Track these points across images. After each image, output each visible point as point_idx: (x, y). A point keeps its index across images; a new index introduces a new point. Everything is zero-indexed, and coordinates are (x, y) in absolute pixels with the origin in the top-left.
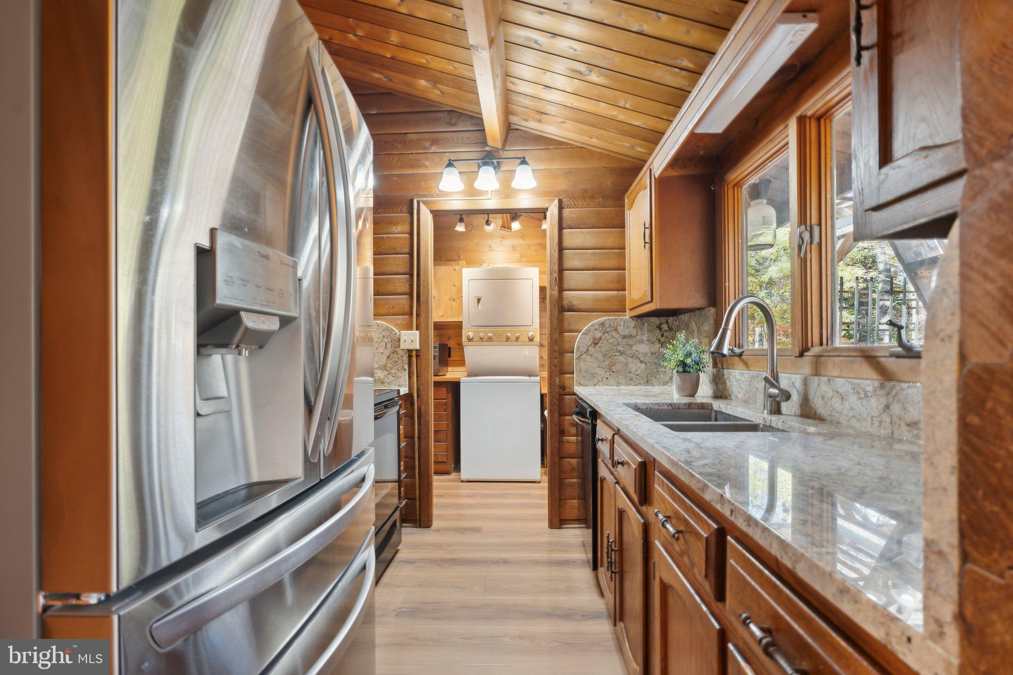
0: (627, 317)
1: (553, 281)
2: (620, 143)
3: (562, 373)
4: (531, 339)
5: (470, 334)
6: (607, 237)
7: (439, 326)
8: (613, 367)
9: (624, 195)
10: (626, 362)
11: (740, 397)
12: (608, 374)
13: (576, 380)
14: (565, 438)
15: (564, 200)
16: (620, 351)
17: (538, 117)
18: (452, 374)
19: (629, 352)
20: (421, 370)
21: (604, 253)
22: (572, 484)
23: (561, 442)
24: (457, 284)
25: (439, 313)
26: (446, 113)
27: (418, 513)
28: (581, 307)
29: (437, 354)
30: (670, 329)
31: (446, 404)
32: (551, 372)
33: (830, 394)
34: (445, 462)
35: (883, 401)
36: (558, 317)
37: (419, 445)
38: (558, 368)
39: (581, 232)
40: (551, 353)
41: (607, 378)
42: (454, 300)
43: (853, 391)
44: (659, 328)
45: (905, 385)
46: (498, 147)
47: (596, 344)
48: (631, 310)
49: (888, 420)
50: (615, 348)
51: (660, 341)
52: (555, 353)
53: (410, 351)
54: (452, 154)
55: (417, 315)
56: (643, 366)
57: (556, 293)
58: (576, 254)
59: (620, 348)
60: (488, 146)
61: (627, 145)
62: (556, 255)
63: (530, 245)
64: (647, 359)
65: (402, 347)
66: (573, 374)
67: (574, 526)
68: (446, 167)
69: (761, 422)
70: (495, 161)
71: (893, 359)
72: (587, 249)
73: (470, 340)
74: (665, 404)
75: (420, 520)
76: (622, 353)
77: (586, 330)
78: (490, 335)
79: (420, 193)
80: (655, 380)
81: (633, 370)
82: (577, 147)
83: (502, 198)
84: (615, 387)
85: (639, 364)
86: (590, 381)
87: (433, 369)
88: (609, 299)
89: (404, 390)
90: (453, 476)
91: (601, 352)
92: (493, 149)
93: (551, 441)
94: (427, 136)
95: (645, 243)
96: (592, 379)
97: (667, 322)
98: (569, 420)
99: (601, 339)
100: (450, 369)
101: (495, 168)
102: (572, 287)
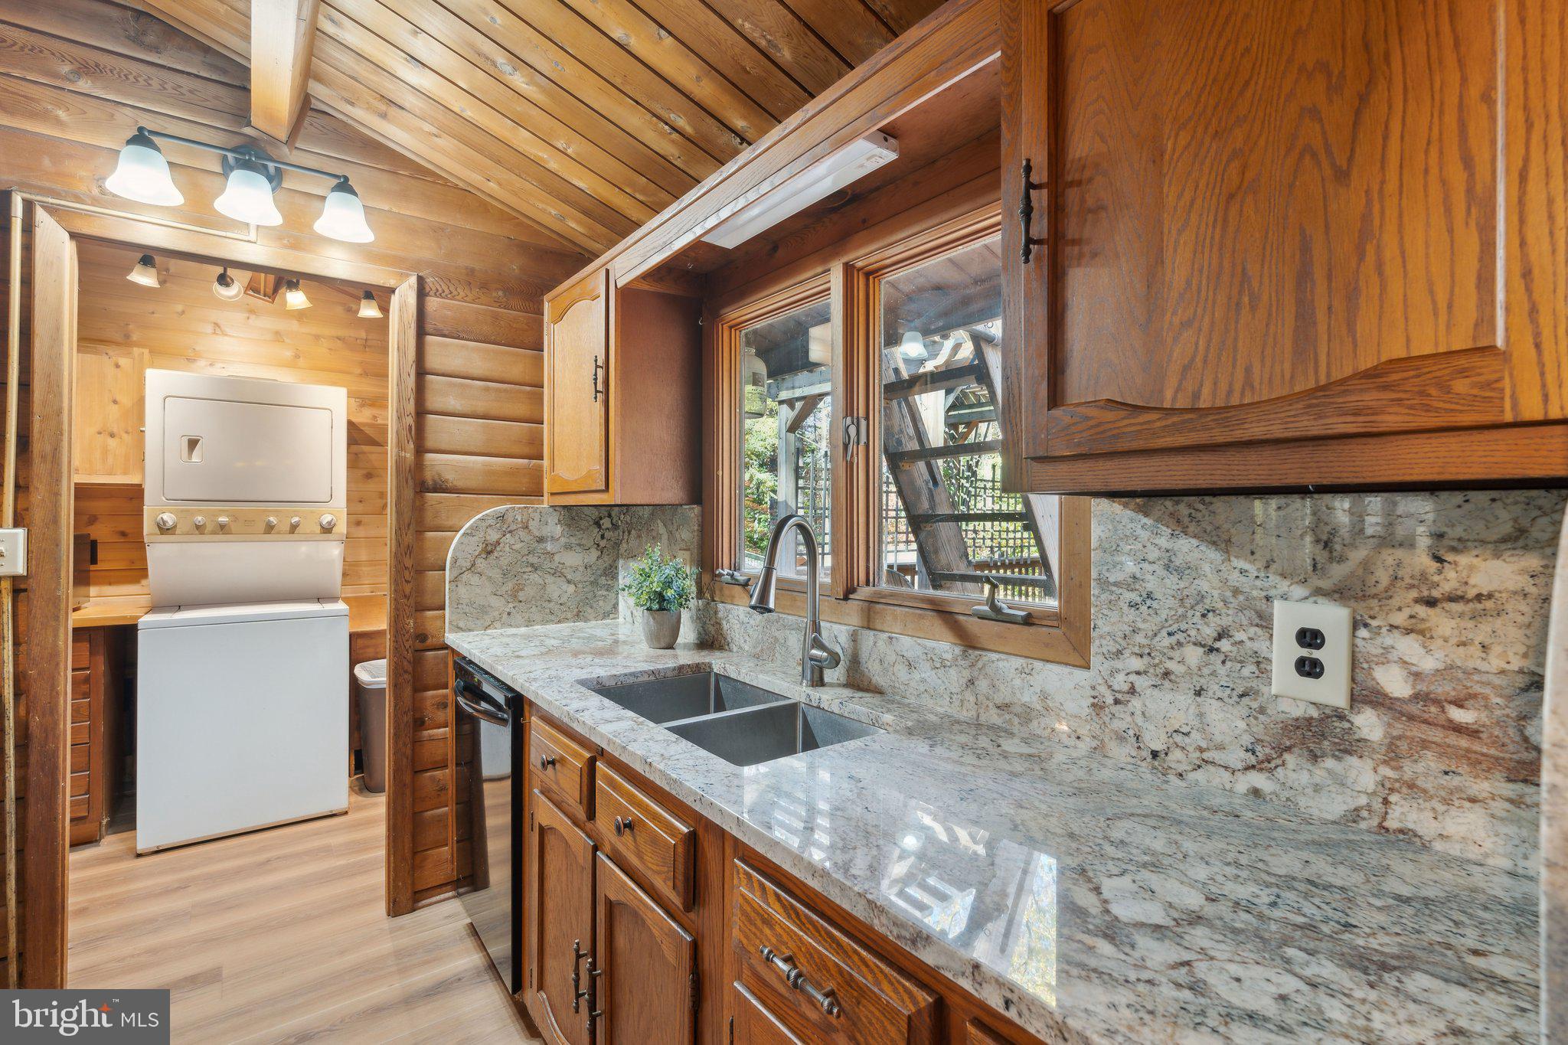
0: (545, 506)
1: (404, 433)
2: (541, 206)
3: (421, 608)
4: (327, 530)
5: (166, 517)
6: (511, 362)
8: (521, 594)
9: (543, 294)
10: (541, 582)
11: (747, 648)
12: (511, 605)
13: (450, 622)
14: (426, 733)
15: (429, 280)
16: (532, 565)
17: (383, 107)
18: (101, 601)
19: (549, 565)
20: (30, 628)
21: (505, 391)
22: (441, 819)
23: (416, 742)
24: (123, 400)
26: (127, 12)
28: (460, 484)
30: (615, 526)
31: (88, 679)
32: (397, 609)
33: (892, 658)
35: (966, 674)
36: (414, 502)
37: (22, 819)
38: (412, 601)
39: (463, 346)
40: (397, 572)
41: (509, 614)
42: (112, 435)
43: (924, 657)
44: (598, 524)
45: (994, 656)
46: (280, 138)
47: (489, 553)
48: (552, 494)
49: (972, 699)
50: (524, 559)
51: (598, 545)
52: (407, 573)
54: (146, 116)
55: (17, 486)
56: (571, 588)
57: (409, 455)
58: (451, 385)
59: (533, 559)
60: (249, 124)
61: (553, 212)
62: (411, 382)
63: (317, 337)
64: (577, 577)
66: (443, 608)
67: (442, 896)
68: (130, 142)
69: (803, 700)
70: (271, 165)
71: (976, 619)
72: (473, 379)
73: (163, 529)
74: (645, 672)
76: (535, 568)
77: (471, 527)
78: (223, 519)
79: (35, 183)
80: (590, 610)
81: (555, 596)
82: (456, 187)
83: (286, 247)
84: (523, 630)
85: (565, 586)
86: (478, 622)
88: (513, 472)
91: (500, 568)
92: (266, 136)
93: (396, 743)
94: (63, 46)
95: (597, 391)
96: (481, 617)
97: (610, 516)
98: (433, 697)
99: (498, 543)
101: (270, 179)
102: (443, 447)
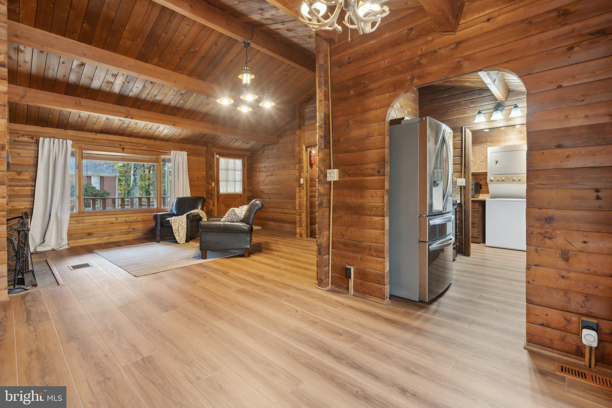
5: (491, 178)
7: (474, 174)
18: (481, 197)
20: (466, 194)
24: (485, 154)
25: (474, 168)
26: (478, 90)
27: (464, 250)
29: (474, 188)
31: (478, 211)
34: (477, 238)
37: (465, 224)
42: (483, 162)
46: (504, 100)
53: (461, 187)
55: (464, 172)
60: (497, 100)
65: (457, 185)
68: (478, 114)
70: (501, 108)
73: (491, 181)
75: (465, 253)
78: (503, 178)
79: (466, 124)
83: (506, 122)
87: (471, 195)
89: (459, 202)
90: (482, 244)
92: (501, 101)
94: (469, 101)
100: (481, 195)
101: (501, 112)
